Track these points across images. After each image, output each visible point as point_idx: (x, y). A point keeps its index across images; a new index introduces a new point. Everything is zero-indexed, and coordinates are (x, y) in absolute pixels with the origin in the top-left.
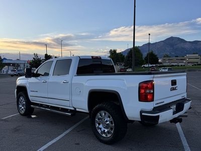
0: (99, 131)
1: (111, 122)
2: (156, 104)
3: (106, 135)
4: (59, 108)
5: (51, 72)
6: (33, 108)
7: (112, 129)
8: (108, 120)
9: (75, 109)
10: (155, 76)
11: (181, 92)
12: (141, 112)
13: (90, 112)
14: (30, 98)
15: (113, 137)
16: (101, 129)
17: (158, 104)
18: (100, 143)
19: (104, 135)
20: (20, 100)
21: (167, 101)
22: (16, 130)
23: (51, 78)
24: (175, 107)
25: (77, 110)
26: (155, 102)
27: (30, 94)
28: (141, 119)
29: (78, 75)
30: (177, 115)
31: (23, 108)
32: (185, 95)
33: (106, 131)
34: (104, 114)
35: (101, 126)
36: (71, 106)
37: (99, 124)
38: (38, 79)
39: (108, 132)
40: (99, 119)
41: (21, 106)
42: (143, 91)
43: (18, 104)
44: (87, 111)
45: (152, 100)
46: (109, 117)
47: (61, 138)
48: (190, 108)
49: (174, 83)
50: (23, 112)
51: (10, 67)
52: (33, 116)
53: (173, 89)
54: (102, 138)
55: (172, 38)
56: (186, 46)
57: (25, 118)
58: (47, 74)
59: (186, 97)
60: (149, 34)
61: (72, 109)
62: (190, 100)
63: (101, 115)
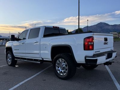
0: (58, 72)
1: (66, 66)
2: (95, 52)
3: (63, 74)
4: (33, 59)
5: (27, 37)
6: (16, 61)
7: (66, 70)
8: (64, 64)
9: (43, 59)
10: (94, 33)
11: (110, 46)
12: (86, 57)
13: (52, 60)
14: (14, 54)
15: (67, 75)
16: (59, 70)
17: (96, 52)
18: (59, 79)
19: (61, 74)
20: (8, 56)
21: (102, 51)
22: (5, 74)
23: (28, 41)
24: (107, 55)
25: (44, 59)
26: (94, 51)
27: (14, 51)
28: (86, 62)
29: (44, 37)
30: (108, 60)
31: (10, 61)
32: (113, 49)
33: (63, 71)
34: (61, 61)
35: (59, 68)
36: (40, 57)
37: (58, 67)
38: (19, 42)
39: (64, 72)
40: (58, 64)
41: (8, 60)
42: (86, 43)
43: (7, 59)
44: (50, 60)
45: (93, 49)
46: (65, 62)
47: (34, 77)
48: (116, 57)
49: (106, 39)
50: (10, 64)
51: (4, 41)
52: (16, 66)
53: (105, 44)
54: (60, 76)
55: (101, 23)
56: (109, 28)
57: (11, 67)
58: (24, 39)
59: (113, 50)
60: (88, 20)
61: (41, 59)
62: (115, 52)
63: (59, 61)
